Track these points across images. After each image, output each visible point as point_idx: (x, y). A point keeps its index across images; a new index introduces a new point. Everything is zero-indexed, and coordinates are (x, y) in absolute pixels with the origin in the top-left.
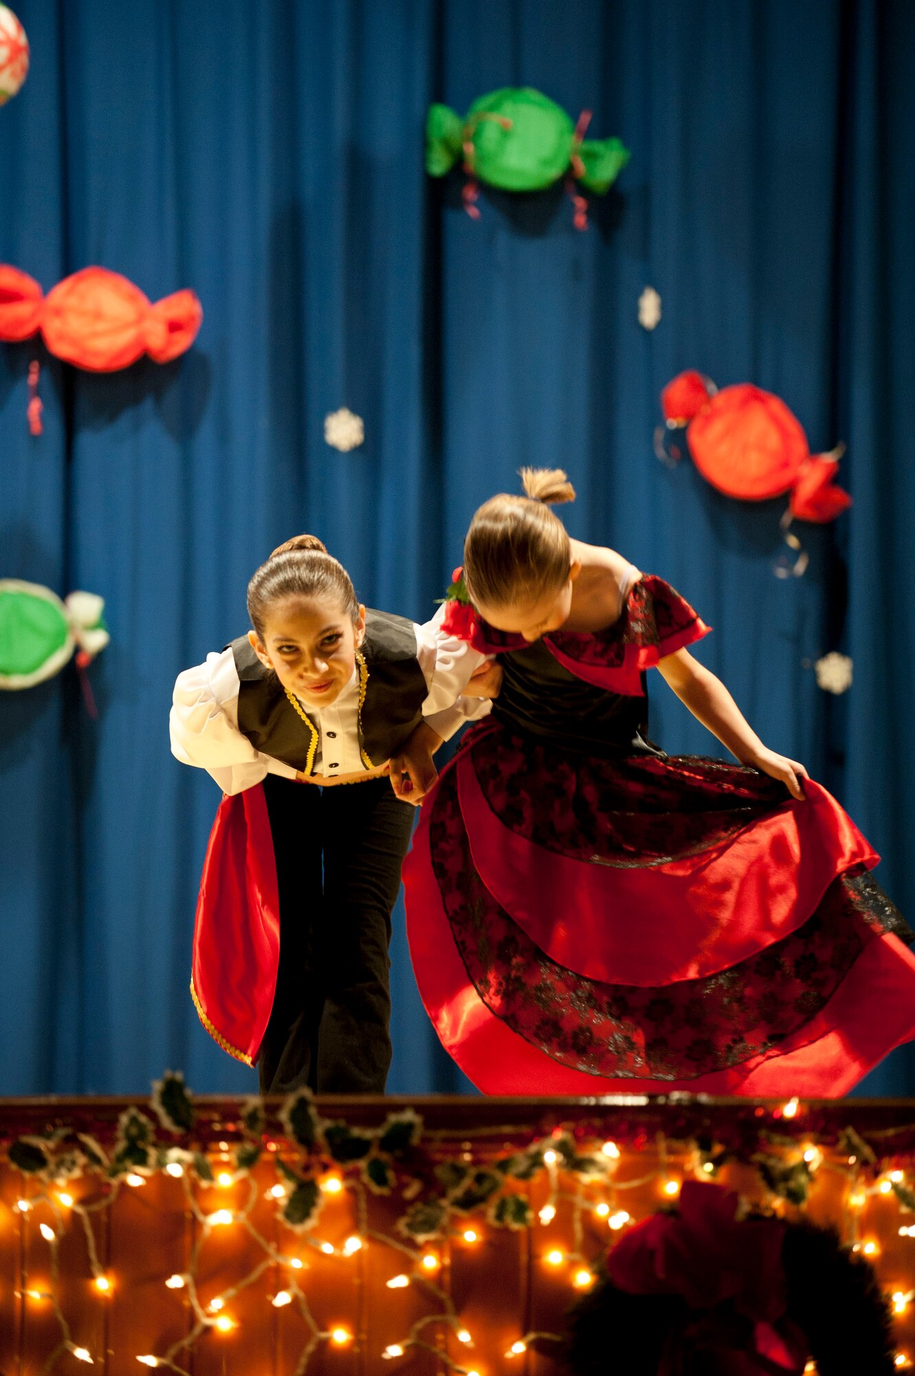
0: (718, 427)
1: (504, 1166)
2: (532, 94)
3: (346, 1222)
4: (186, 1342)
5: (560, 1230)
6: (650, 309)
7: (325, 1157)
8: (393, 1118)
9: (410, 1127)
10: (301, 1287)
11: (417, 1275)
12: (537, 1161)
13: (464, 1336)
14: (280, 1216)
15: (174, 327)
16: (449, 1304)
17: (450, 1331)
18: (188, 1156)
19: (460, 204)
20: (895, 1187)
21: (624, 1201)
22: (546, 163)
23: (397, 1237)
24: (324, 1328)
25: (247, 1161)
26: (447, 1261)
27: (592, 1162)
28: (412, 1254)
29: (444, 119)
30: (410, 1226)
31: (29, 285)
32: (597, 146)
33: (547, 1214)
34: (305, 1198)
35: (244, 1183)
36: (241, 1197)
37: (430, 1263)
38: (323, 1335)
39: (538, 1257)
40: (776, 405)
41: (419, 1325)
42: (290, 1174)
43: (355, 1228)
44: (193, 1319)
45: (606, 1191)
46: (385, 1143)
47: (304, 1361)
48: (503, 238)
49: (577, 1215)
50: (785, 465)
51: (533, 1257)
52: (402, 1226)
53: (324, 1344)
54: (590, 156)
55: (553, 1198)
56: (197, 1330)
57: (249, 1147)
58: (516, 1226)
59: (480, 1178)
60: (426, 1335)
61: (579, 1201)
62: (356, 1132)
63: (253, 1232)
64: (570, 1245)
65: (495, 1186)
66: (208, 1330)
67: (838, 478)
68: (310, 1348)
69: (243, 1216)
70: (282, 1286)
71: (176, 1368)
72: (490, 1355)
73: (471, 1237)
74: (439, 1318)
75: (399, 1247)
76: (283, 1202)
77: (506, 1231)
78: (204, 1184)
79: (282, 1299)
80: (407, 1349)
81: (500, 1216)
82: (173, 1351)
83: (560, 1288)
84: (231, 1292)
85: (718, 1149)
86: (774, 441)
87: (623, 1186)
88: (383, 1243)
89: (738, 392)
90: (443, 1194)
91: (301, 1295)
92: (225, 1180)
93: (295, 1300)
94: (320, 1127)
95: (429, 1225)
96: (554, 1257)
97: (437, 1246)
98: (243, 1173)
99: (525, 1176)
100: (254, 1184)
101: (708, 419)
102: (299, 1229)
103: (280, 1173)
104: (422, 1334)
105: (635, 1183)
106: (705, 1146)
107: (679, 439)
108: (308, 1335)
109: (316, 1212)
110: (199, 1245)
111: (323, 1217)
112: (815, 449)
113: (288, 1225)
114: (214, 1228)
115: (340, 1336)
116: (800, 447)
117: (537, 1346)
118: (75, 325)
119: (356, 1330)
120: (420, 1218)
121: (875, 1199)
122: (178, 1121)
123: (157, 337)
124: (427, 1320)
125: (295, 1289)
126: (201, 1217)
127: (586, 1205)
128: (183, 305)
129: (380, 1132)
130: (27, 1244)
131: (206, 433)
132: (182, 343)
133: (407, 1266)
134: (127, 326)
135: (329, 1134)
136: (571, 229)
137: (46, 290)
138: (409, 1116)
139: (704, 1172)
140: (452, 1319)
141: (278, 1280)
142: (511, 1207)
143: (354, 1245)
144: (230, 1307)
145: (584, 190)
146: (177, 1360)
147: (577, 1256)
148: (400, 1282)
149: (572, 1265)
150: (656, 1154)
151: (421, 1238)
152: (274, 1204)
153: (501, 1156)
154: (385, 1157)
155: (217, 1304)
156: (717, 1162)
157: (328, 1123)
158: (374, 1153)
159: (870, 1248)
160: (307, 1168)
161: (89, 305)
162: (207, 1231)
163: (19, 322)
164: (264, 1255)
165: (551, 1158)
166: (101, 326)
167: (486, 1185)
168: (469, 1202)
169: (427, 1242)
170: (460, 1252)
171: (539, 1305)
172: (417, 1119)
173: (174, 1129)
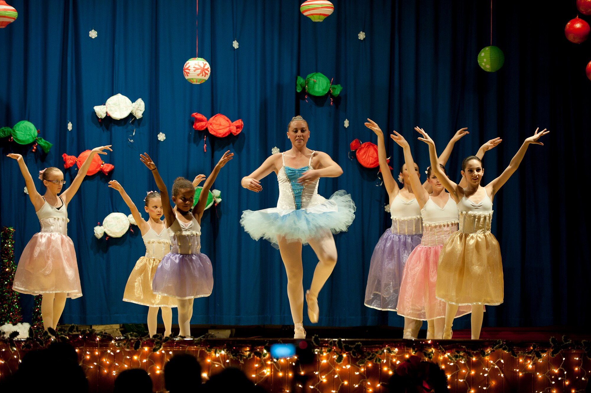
0: (363, 151)
1: (377, 352)
3: (347, 362)
4: (318, 384)
5: (387, 364)
7: (344, 350)
8: (357, 344)
9: (360, 345)
10: (339, 374)
11: (360, 372)
12: (383, 351)
13: (369, 383)
14: (335, 361)
16: (366, 377)
17: (366, 382)
18: (318, 350)
19: (304, 99)
20: (448, 356)
21: (398, 359)
22: (324, 90)
23: (356, 365)
24: (343, 381)
25: (329, 351)
26: (365, 369)
27: (393, 351)
28: (359, 368)
29: (300, 80)
30: (359, 363)
33: (385, 361)
34: (340, 358)
35: (328, 355)
36: (328, 357)
37: (362, 370)
38: (343, 383)
39: (383, 369)
41: (361, 381)
42: (337, 354)
43: (349, 363)
44: (319, 380)
45: (395, 357)
46: (355, 348)
47: (339, 387)
49: (390, 361)
51: (381, 369)
52: (357, 363)
53: (343, 384)
54: (334, 88)
55: (385, 358)
56: (320, 382)
57: (330, 348)
58: (378, 363)
59: (373, 355)
60: (362, 383)
61: (390, 359)
62: (350, 346)
63: (330, 364)
64: (388, 367)
65: (376, 356)
66: (322, 381)
68: (340, 385)
69: (328, 361)
70: (335, 374)
71: (316, 388)
72: (373, 386)
73: (370, 365)
74: (364, 380)
75: (357, 367)
76: (336, 359)
77: (377, 364)
78: (321, 355)
79: (336, 376)
80: (359, 385)
81: (376, 362)
82: (315, 385)
83: (386, 375)
84: (326, 375)
85: (416, 349)
87: (398, 356)
88: (354, 366)
89: (367, 143)
90: (366, 358)
91: (339, 375)
92: (325, 354)
93: (338, 376)
94: (344, 345)
95: (363, 363)
96: (385, 369)
97: (364, 367)
98: (328, 353)
99: (381, 354)
100: (330, 355)
101: (360, 150)
102: (339, 364)
103: (335, 353)
104: (361, 383)
105: (400, 355)
106: (414, 349)
107: (354, 153)
108: (340, 383)
109: (342, 361)
110: (320, 367)
111: (343, 361)
113: (337, 363)
114: (323, 363)
115: (346, 383)
117: (382, 385)
119: (349, 382)
120: (361, 361)
121: (444, 358)
122: (317, 344)
124: (362, 380)
125: (338, 374)
126: (321, 361)
127: (391, 359)
129: (354, 346)
130: (288, 365)
133: (358, 370)
135: (344, 346)
138: (359, 343)
139: (413, 353)
140: (367, 380)
142: (378, 360)
143: (349, 366)
144: (326, 377)
145: (332, 96)
146: (316, 387)
147: (389, 368)
148: (357, 373)
149: (388, 370)
150: (405, 350)
151: (361, 365)
152: (334, 359)
153: (376, 350)
154: (355, 350)
155: (323, 377)
156: (416, 352)
157: (344, 344)
158: (353, 350)
159: (443, 367)
160: (341, 353)
162: (322, 364)
164: (332, 368)
165: (385, 351)
167: (374, 356)
168: (370, 359)
169: (362, 366)
170: (367, 368)
171: (383, 378)
172: (361, 344)
173: (316, 345)
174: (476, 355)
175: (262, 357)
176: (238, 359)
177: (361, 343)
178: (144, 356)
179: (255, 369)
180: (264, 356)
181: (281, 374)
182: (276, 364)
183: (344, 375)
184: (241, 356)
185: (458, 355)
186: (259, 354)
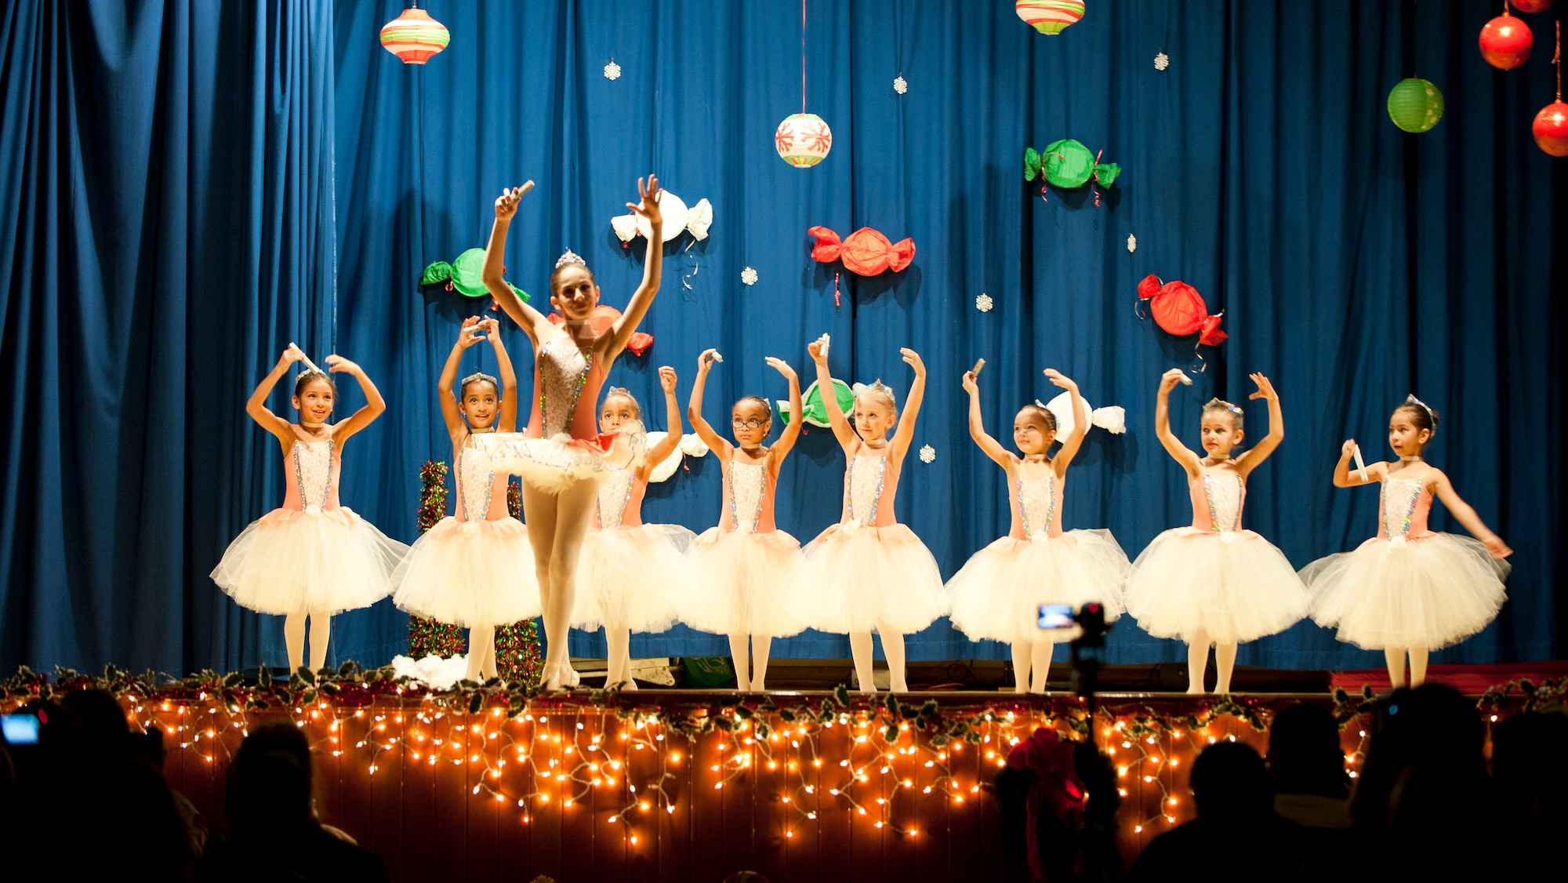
0: (1164, 301)
1: (970, 721)
2: (1074, 142)
3: (910, 741)
4: (849, 785)
5: (992, 744)
6: (1132, 244)
7: (901, 716)
8: (927, 702)
9: (934, 706)
10: (892, 764)
11: (937, 761)
12: (983, 719)
13: (955, 784)
14: (884, 739)
15: (902, 255)
16: (949, 773)
17: (950, 783)
18: (848, 716)
19: (1040, 194)
20: (1121, 729)
21: (1018, 733)
22: (1080, 175)
23: (930, 747)
24: (901, 780)
25: (871, 718)
26: (949, 755)
27: (1004, 719)
28: (935, 753)
29: (1032, 156)
30: (935, 742)
31: (835, 237)
32: (1107, 167)
33: (987, 739)
34: (893, 732)
35: (870, 726)
36: (869, 731)
37: (942, 756)
38: (901, 783)
39: (984, 754)
40: (1192, 290)
41: (937, 780)
42: (887, 723)
43: (913, 743)
44: (851, 777)
45: (1010, 729)
46: (924, 712)
47: (893, 792)
48: (1061, 210)
49: (999, 739)
50: (1196, 320)
51: (982, 754)
52: (931, 742)
53: (901, 787)
54: (1102, 171)
55: (989, 732)
56: (853, 780)
57: (872, 713)
58: (974, 743)
59: (960, 726)
60: (941, 783)
61: (1000, 733)
62: (912, 708)
63: (874, 744)
64: (996, 751)
65: (966, 729)
66: (857, 781)
67: (1221, 326)
68: (896, 788)
69: (870, 738)
70: (885, 764)
71: (845, 795)
72: (964, 790)
73: (958, 747)
74: (945, 777)
75: (930, 750)
76: (885, 734)
77: (972, 744)
78: (855, 726)
79: (885, 770)
80: (932, 789)
81: (968, 739)
82: (844, 788)
83: (993, 766)
84: (866, 767)
85: (1053, 714)
86: (1191, 308)
87: (1016, 728)
88: (924, 750)
89: (1174, 284)
90: (946, 731)
91: (892, 768)
92: (863, 724)
93: (890, 770)
94: (899, 706)
95: (941, 742)
96: (990, 755)
97: (945, 750)
98: (870, 722)
99: (978, 724)
100: (874, 726)
101: (1160, 297)
102: (891, 744)
103: (883, 722)
104: (938, 783)
105: (1021, 727)
106: (1048, 713)
107: (1146, 307)
108: (896, 783)
109: (897, 738)
110: (853, 749)
111: (900, 739)
112: (1211, 312)
113: (887, 742)
114: (859, 744)
115: (908, 783)
116: (1204, 311)
117: (984, 788)
118: (856, 255)
119: (914, 781)
120: (938, 740)
121: (1113, 733)
122: (844, 702)
123: (894, 261)
124: (940, 778)
125: (890, 766)
126: (854, 739)
127: (1002, 735)
128: (905, 245)
129: (922, 708)
130: (788, 747)
131: (919, 302)
132: (907, 262)
133: (933, 758)
134: (881, 255)
135: (902, 708)
136: (1094, 206)
137: (843, 240)
138: (933, 702)
139: (1048, 723)
140: (950, 777)
141: (884, 762)
142: (973, 736)
143: (912, 750)
144: (865, 772)
145: (1100, 188)
146: (846, 791)
147: (999, 754)
148: (930, 764)
150: (1030, 715)
151: (939, 747)
152: (882, 735)
153: (969, 716)
154: (923, 717)
155: (860, 771)
156: (1052, 719)
157: (901, 704)
158: (919, 715)
159: (1111, 751)
160: (894, 721)
161: (863, 246)
162: (856, 744)
163: (831, 254)
164: (878, 753)
165: (988, 717)
166: (868, 256)
167: (963, 728)
168: (956, 734)
169: (941, 749)
170: (953, 753)
171: (984, 772)
172: (936, 703)
173: (843, 706)
174: (1180, 726)
175: (733, 729)
176: (685, 733)
177: (936, 700)
178: (492, 725)
179: (720, 754)
180: (736, 727)
181: (772, 765)
182: (762, 745)
183: (903, 768)
184: (691, 728)
185: (1141, 725)
186: (725, 724)
